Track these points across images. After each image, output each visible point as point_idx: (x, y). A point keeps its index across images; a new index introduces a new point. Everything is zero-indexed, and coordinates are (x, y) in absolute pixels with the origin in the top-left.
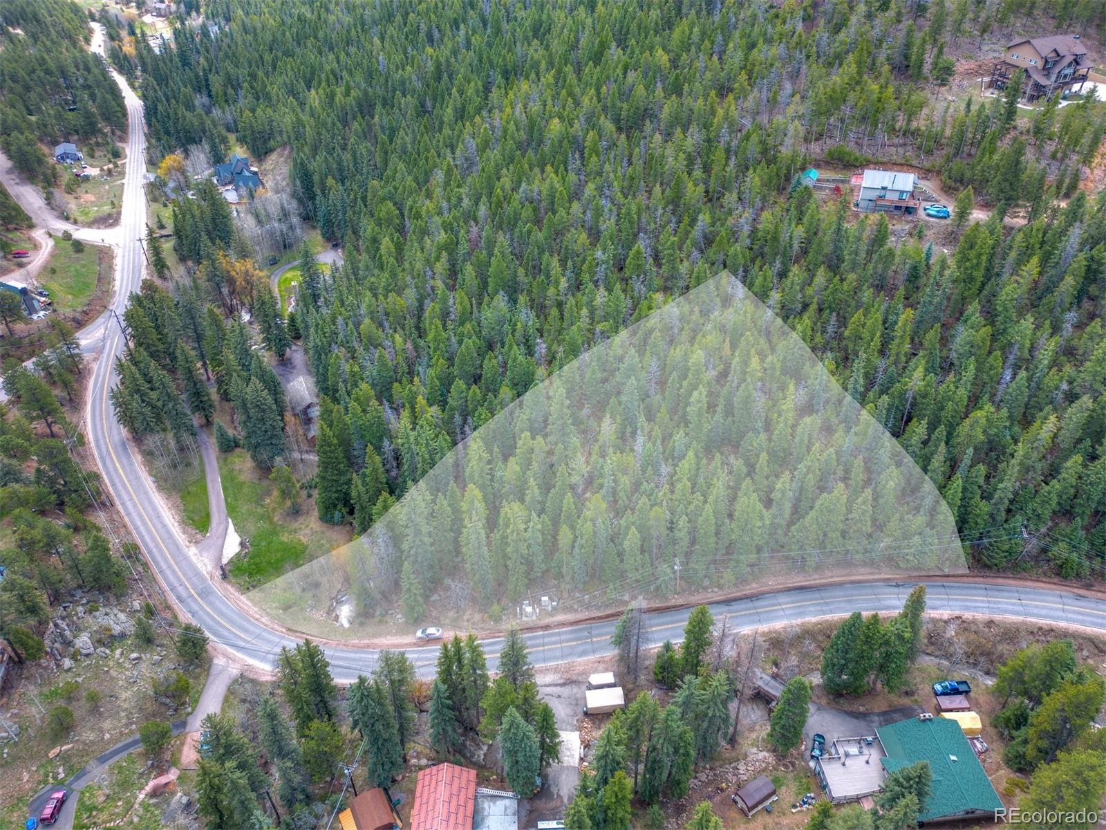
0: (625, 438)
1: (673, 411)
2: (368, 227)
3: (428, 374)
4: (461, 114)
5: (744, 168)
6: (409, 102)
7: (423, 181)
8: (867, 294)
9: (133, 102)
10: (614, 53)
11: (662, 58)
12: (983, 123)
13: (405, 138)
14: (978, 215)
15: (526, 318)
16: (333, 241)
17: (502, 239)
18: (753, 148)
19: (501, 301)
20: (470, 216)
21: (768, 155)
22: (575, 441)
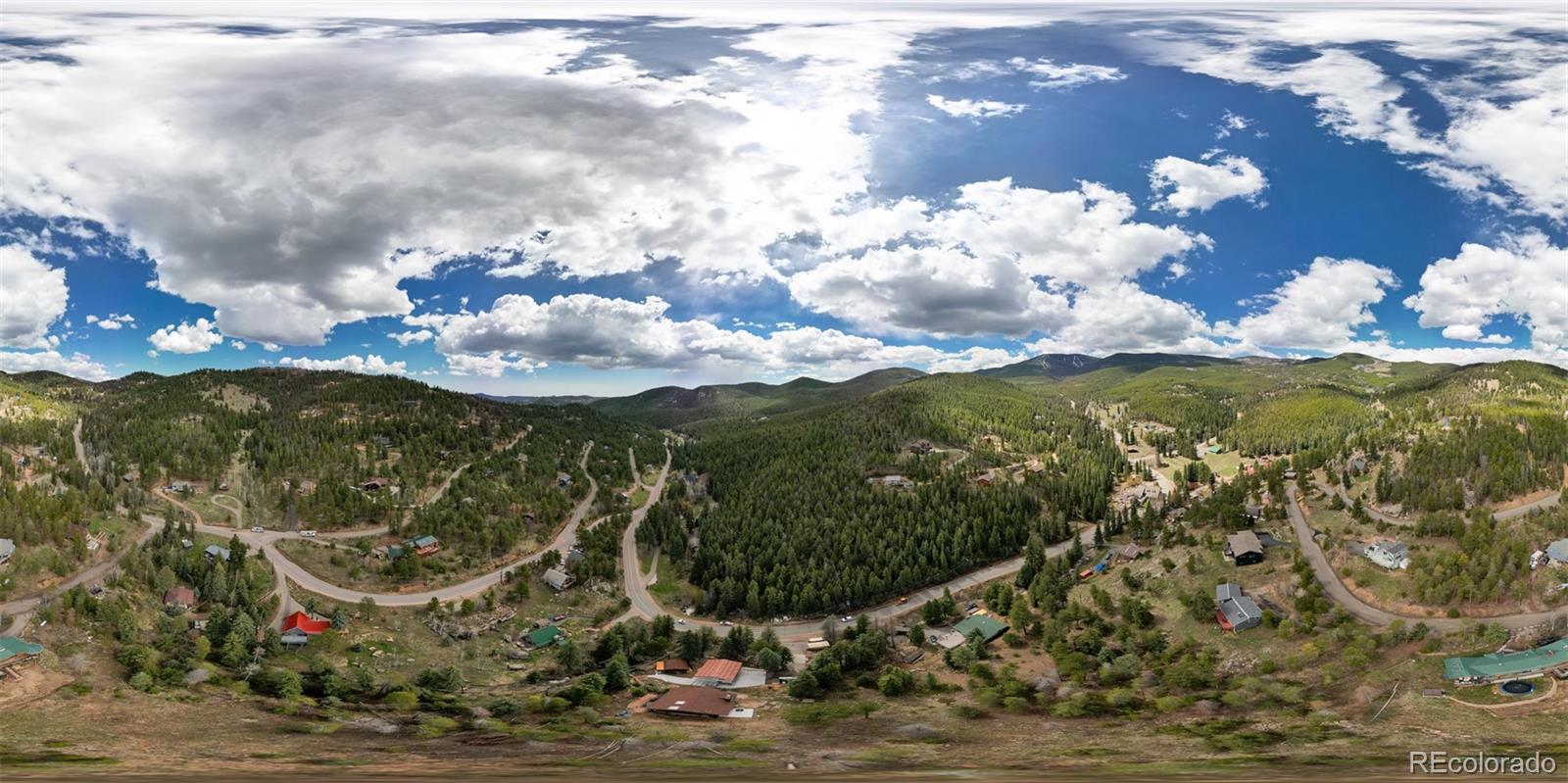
0: (819, 565)
1: (837, 554)
2: (727, 497)
3: (741, 543)
4: (760, 467)
5: (849, 480)
6: (745, 463)
7: (747, 485)
8: (897, 510)
9: (669, 457)
10: (807, 451)
11: (821, 452)
12: (913, 461)
13: (743, 473)
14: (919, 484)
15: (779, 527)
16: (716, 499)
17: (772, 503)
18: (851, 473)
19: (770, 521)
20: (762, 495)
21: (856, 476)
22: (798, 567)
